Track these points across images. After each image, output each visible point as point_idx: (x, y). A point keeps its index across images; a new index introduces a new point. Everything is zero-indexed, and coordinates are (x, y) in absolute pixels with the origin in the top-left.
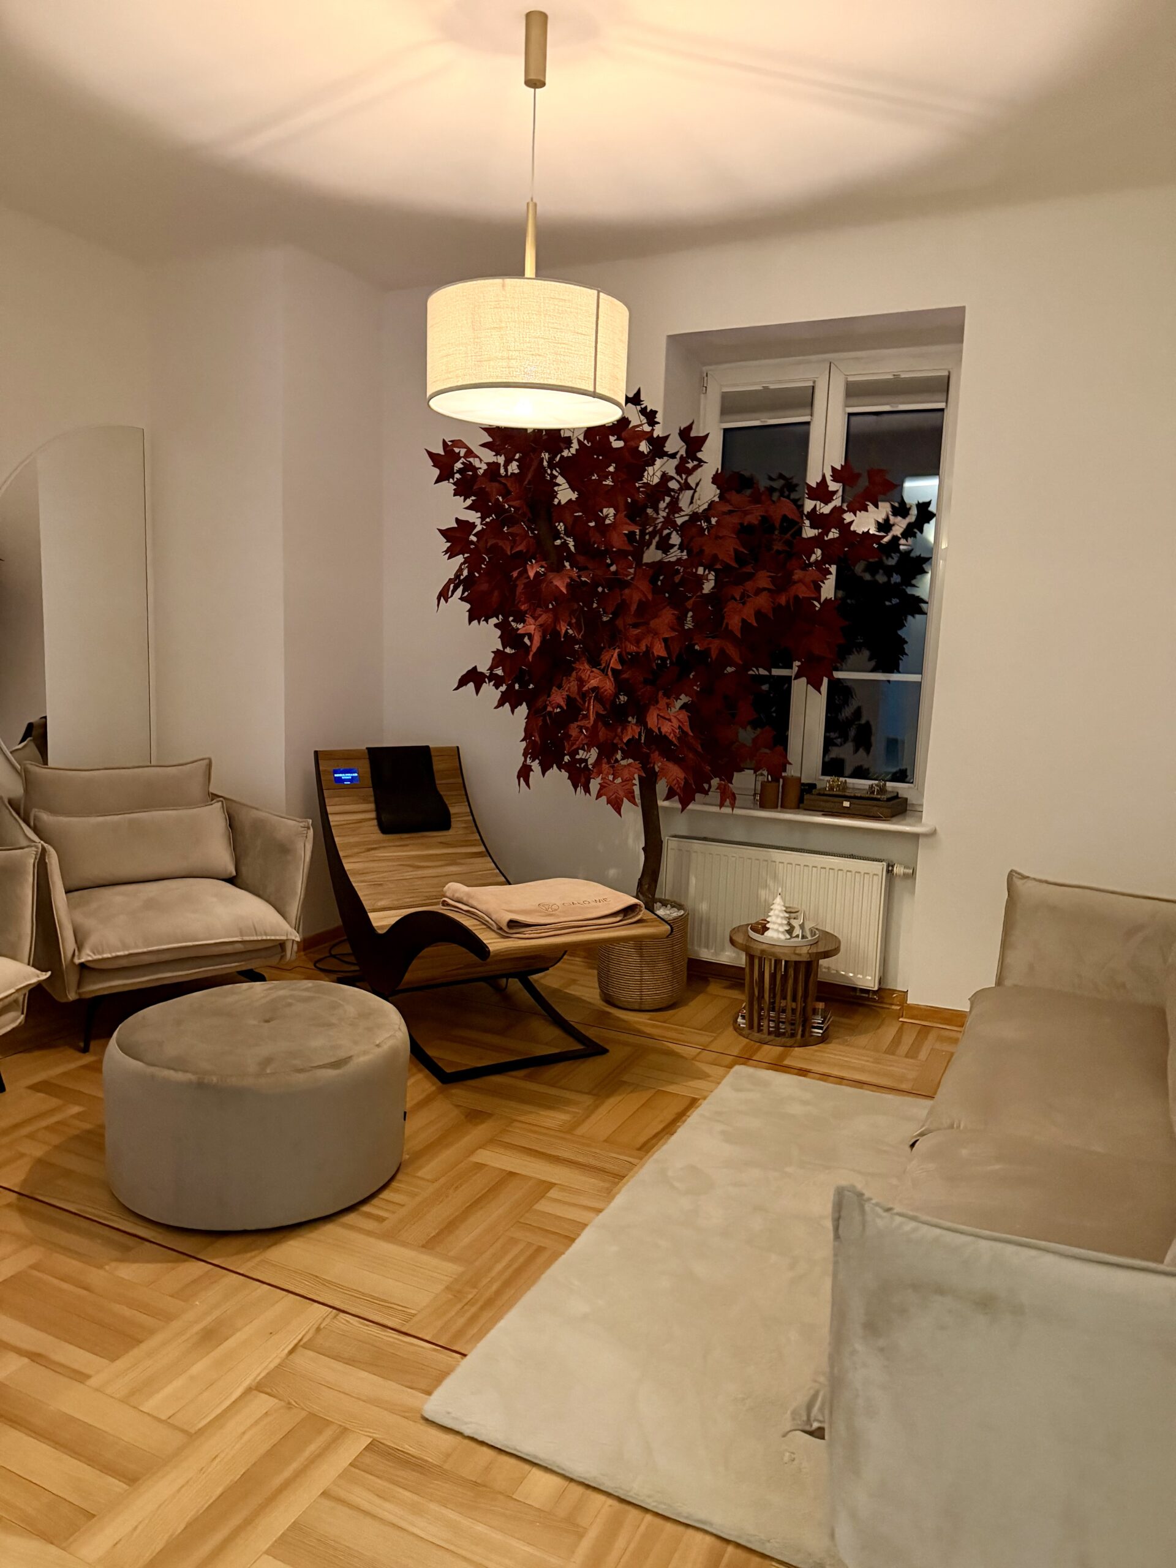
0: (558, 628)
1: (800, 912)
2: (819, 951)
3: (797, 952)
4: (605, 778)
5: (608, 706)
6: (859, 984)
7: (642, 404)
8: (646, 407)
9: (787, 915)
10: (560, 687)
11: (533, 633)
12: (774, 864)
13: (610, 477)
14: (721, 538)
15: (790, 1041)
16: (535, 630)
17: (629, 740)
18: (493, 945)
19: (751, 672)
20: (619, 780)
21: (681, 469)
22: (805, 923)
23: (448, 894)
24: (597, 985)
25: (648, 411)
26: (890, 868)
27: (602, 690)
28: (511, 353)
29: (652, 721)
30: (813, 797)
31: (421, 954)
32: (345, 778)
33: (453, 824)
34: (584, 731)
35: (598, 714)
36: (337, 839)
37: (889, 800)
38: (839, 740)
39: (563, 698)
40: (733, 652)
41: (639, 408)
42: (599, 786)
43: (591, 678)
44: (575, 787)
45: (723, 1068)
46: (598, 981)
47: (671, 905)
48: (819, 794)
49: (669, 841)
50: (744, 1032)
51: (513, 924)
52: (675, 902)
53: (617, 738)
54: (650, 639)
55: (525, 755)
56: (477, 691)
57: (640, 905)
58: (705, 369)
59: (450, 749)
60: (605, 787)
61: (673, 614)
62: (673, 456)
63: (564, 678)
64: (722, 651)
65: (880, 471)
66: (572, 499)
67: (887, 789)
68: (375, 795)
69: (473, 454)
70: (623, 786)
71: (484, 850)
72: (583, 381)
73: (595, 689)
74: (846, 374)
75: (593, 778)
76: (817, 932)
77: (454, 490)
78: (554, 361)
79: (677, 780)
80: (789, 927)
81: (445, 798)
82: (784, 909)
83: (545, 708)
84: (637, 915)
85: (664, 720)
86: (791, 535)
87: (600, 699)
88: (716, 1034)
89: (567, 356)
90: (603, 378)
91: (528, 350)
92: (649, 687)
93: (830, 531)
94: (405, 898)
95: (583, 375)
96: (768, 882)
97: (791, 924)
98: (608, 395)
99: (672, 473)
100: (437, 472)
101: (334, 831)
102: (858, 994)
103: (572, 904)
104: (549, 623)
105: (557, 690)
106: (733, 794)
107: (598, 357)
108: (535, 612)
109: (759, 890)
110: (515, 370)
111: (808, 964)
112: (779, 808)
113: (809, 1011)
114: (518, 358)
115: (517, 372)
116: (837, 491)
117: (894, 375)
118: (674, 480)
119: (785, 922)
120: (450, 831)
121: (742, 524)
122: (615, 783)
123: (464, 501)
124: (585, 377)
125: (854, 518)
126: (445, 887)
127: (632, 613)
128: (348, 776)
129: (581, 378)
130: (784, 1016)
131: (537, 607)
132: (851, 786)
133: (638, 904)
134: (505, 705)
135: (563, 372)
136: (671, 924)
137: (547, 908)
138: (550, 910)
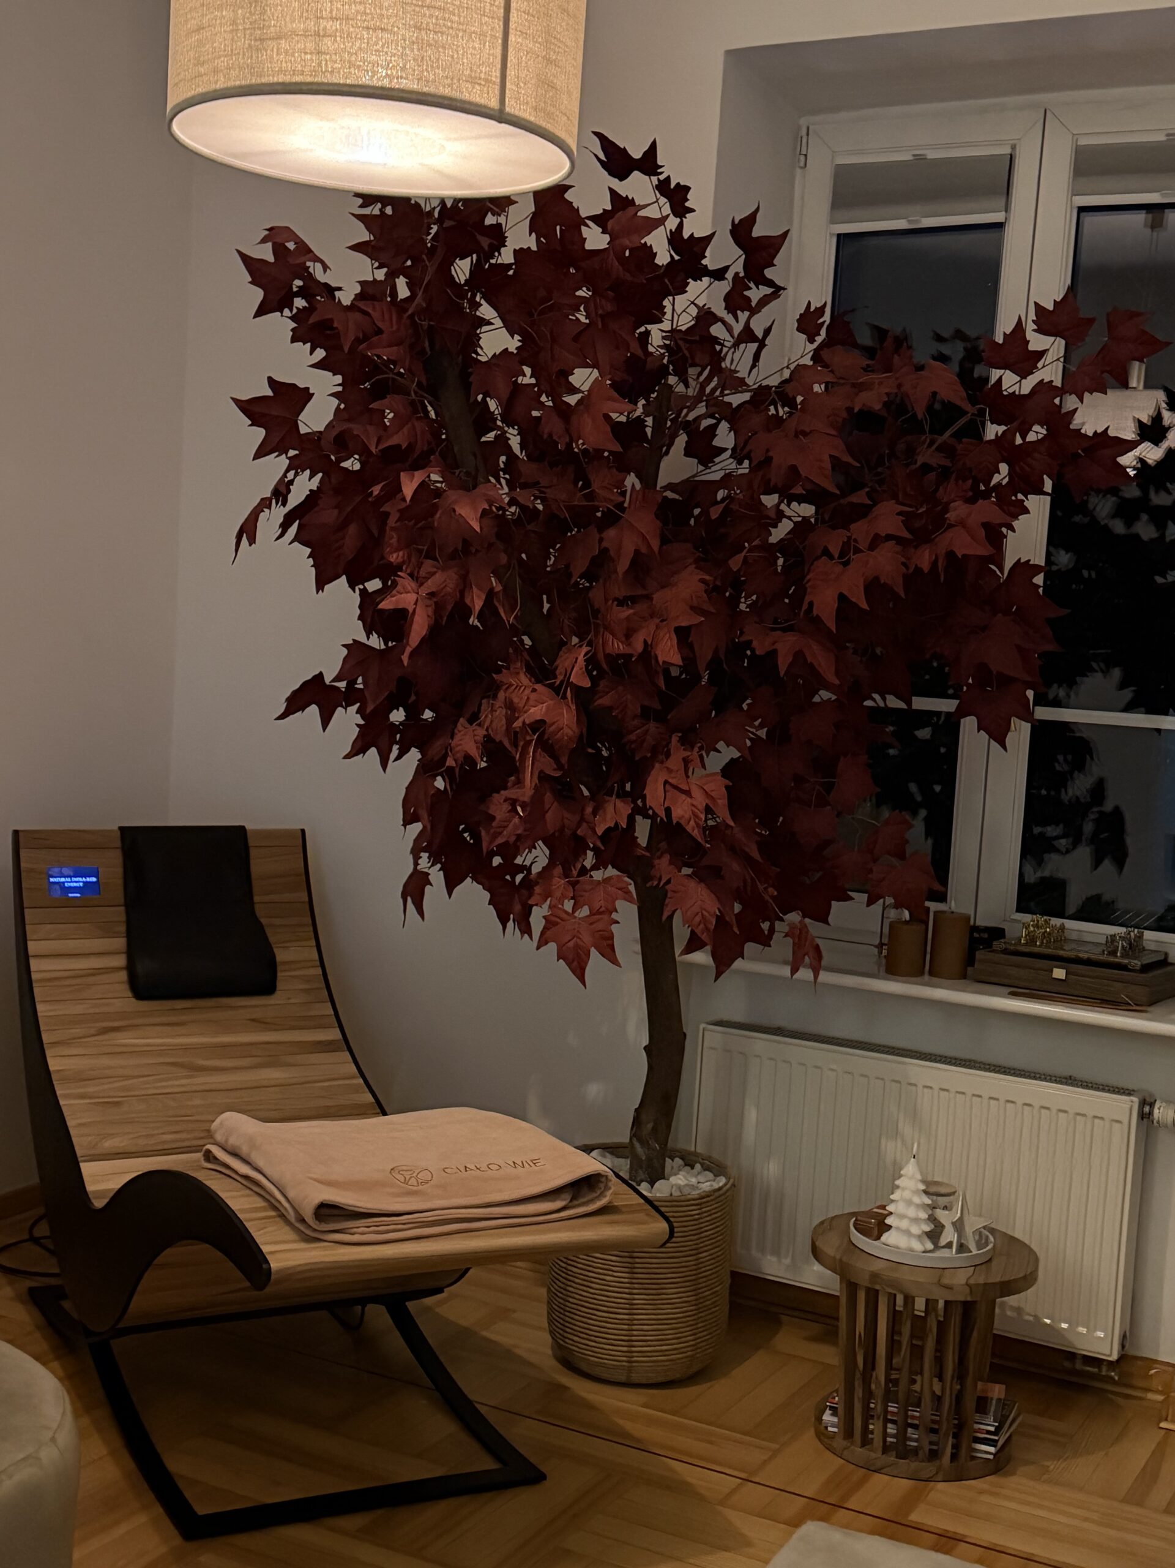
0: (468, 601)
1: (957, 1194)
2: (991, 1280)
3: (946, 1281)
4: (555, 906)
5: (564, 760)
6: (1079, 1346)
7: (661, 173)
8: (668, 178)
9: (928, 1201)
10: (473, 719)
11: (411, 611)
12: (914, 1088)
13: (582, 308)
14: (805, 434)
15: (929, 1469)
16: (416, 604)
17: (609, 830)
18: (278, 1256)
19: (868, 703)
20: (584, 912)
21: (735, 301)
22: (966, 1218)
23: (219, 1137)
24: (545, 1324)
25: (672, 186)
26: (1147, 1109)
27: (551, 729)
28: (323, 23)
29: (655, 793)
30: (991, 956)
31: (160, 1259)
32: (72, 885)
33: (280, 985)
34: (519, 809)
35: (543, 777)
36: (40, 1008)
37: (1146, 968)
38: (1063, 841)
39: (476, 742)
40: (822, 660)
41: (654, 179)
42: (544, 921)
43: (531, 703)
44: (504, 922)
45: (782, 1526)
46: (548, 1317)
47: (702, 1165)
48: (1006, 952)
49: (706, 1033)
50: (835, 1444)
51: (327, 1211)
52: (709, 1158)
53: (584, 825)
54: (652, 628)
55: (416, 853)
56: (325, 723)
57: (607, 1176)
58: (803, 122)
59: (287, 834)
60: (555, 924)
61: (702, 581)
62: (719, 275)
63: (484, 701)
64: (799, 656)
65: (1133, 315)
66: (510, 350)
67: (1144, 944)
68: (129, 923)
69: (311, 254)
70: (591, 924)
71: (339, 1036)
72: (477, 87)
73: (538, 725)
74: (1075, 132)
75: (537, 905)
76: (991, 1238)
77: (292, 330)
78: (413, 43)
79: (702, 914)
80: (933, 1226)
81: (269, 932)
82: (922, 1187)
83: (444, 757)
84: (598, 1198)
85: (678, 794)
86: (952, 436)
87: (546, 745)
88: (777, 1446)
89: (442, 33)
90: (522, 85)
91: (359, 18)
92: (652, 727)
93: (1030, 430)
94: (163, 1134)
95: (477, 75)
96: (900, 1125)
97: (935, 1219)
98: (532, 119)
99: (720, 310)
100: (258, 294)
101: (36, 991)
102: (1079, 1366)
103: (463, 1169)
104: (448, 589)
105: (468, 725)
106: (817, 949)
107: (512, 38)
108: (420, 568)
109: (883, 1141)
110: (331, 58)
111: (968, 1307)
112: (926, 977)
113: (970, 1404)
114: (338, 34)
115: (336, 62)
116: (1047, 350)
117: (1168, 135)
118: (719, 323)
119: (923, 1215)
120: (272, 997)
121: (849, 410)
122: (575, 917)
123: (311, 353)
124: (480, 78)
125: (1078, 404)
126: (213, 1121)
127: (620, 576)
128: (76, 882)
129: (473, 81)
130: (917, 1414)
131: (427, 557)
132: (1074, 936)
133: (603, 1173)
134: (368, 753)
135: (432, 67)
136: (672, 1219)
137: (408, 1177)
138: (413, 1181)
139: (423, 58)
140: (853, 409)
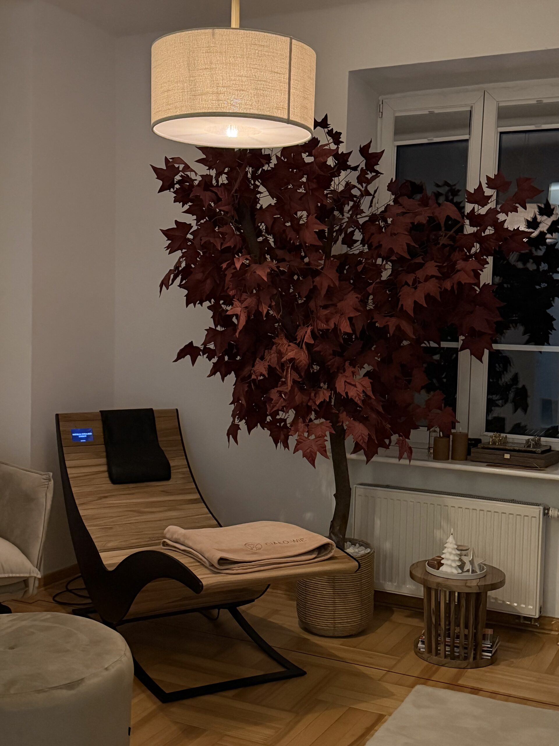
0: (260, 310)
1: (470, 550)
2: (487, 583)
3: (468, 584)
4: (301, 435)
5: (303, 374)
6: (522, 612)
7: (329, 127)
8: (332, 129)
9: (459, 552)
10: (262, 358)
11: (239, 314)
12: (447, 507)
13: (302, 186)
14: (395, 234)
15: (464, 664)
16: (241, 312)
17: (321, 403)
18: (205, 579)
19: (423, 345)
20: (313, 437)
21: (361, 179)
22: (475, 560)
23: (168, 536)
25: (334, 132)
26: (546, 511)
27: (298, 361)
28: (220, 89)
29: (340, 386)
30: (478, 450)
31: (144, 589)
32: (82, 436)
33: (172, 476)
34: (283, 395)
35: (294, 381)
36: (74, 489)
37: (543, 452)
38: (500, 401)
39: (265, 368)
40: (407, 328)
41: (326, 130)
42: (296, 441)
43: (288, 350)
44: (276, 443)
45: (406, 688)
47: (359, 544)
48: (484, 448)
49: (356, 489)
50: (424, 656)
51: (223, 561)
52: (362, 541)
53: (311, 401)
54: (338, 318)
55: (233, 416)
56: (193, 363)
57: (332, 544)
58: (380, 98)
59: (171, 411)
60: (301, 443)
61: (357, 297)
62: (355, 169)
63: (266, 351)
64: (398, 328)
65: (528, 179)
66: (272, 204)
67: (541, 443)
68: (107, 451)
69: (190, 169)
70: (317, 442)
71: (199, 497)
72: (279, 110)
73: (292, 360)
74: (497, 100)
75: (291, 435)
76: (485, 567)
77: (174, 197)
78: (255, 95)
79: (362, 437)
80: (461, 563)
81: (165, 453)
82: (456, 547)
83: (250, 376)
84: (329, 553)
85: (351, 386)
86: (454, 232)
87: (296, 368)
88: (400, 658)
89: (266, 91)
90: (296, 109)
91: (234, 86)
92: (337, 358)
93: (487, 229)
94: (132, 540)
95: (279, 106)
96: (442, 523)
97: (462, 560)
98: (299, 121)
99: (354, 182)
100: (160, 183)
101: (71, 482)
102: (522, 621)
103: (274, 544)
104: (253, 305)
105: (260, 361)
106: (410, 448)
107: (291, 91)
108: (241, 297)
109: (435, 531)
110: (223, 102)
111: (478, 595)
112: (450, 460)
113: (480, 637)
114: (226, 93)
115: (225, 104)
116: (492, 195)
117: (537, 101)
118: (356, 188)
119: (457, 558)
120: (170, 481)
121: (413, 223)
122: (309, 439)
123: (183, 207)
124: (280, 107)
125: (506, 217)
126: (165, 529)
127: (323, 296)
128: (84, 435)
129: (277, 108)
130: (458, 642)
131: (243, 292)
132: (511, 441)
133: (331, 543)
134: (216, 374)
135: (262, 104)
136: (359, 561)
137: (252, 547)
138: (254, 548)
139: (258, 101)
140: (414, 223)
